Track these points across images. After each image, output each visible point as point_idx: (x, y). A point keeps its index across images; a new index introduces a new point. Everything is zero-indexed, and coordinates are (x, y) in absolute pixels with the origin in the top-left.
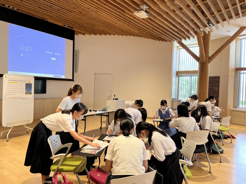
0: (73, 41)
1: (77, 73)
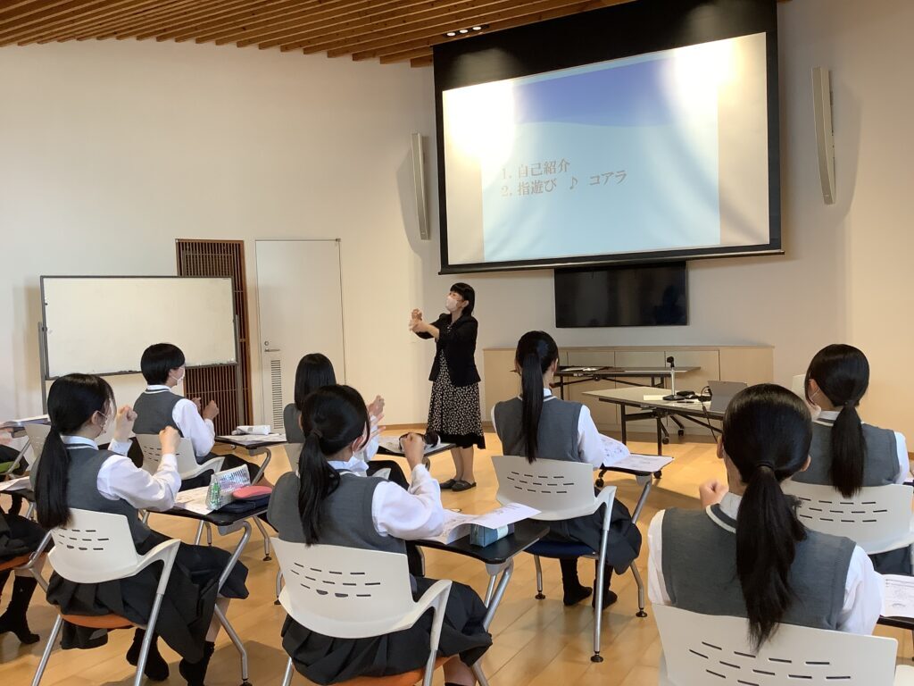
1: (832, 206)
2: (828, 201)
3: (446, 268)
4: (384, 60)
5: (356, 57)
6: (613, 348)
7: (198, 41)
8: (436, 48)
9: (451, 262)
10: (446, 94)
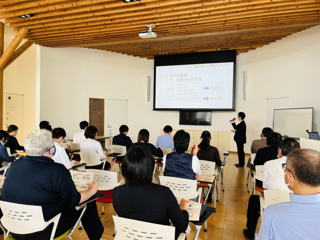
0: (232, 63)
1: (245, 101)
2: (245, 100)
3: (155, 109)
4: (141, 57)
5: (134, 56)
6: (193, 130)
7: (97, 49)
8: (155, 56)
9: (156, 107)
10: (157, 67)
